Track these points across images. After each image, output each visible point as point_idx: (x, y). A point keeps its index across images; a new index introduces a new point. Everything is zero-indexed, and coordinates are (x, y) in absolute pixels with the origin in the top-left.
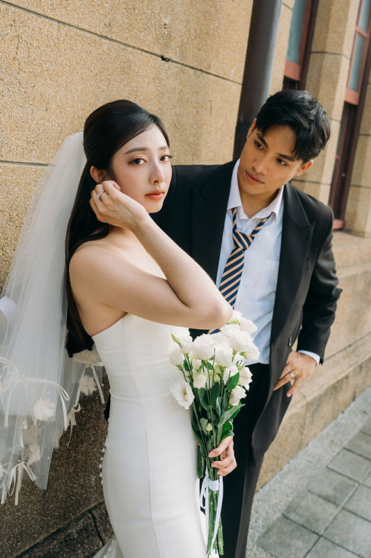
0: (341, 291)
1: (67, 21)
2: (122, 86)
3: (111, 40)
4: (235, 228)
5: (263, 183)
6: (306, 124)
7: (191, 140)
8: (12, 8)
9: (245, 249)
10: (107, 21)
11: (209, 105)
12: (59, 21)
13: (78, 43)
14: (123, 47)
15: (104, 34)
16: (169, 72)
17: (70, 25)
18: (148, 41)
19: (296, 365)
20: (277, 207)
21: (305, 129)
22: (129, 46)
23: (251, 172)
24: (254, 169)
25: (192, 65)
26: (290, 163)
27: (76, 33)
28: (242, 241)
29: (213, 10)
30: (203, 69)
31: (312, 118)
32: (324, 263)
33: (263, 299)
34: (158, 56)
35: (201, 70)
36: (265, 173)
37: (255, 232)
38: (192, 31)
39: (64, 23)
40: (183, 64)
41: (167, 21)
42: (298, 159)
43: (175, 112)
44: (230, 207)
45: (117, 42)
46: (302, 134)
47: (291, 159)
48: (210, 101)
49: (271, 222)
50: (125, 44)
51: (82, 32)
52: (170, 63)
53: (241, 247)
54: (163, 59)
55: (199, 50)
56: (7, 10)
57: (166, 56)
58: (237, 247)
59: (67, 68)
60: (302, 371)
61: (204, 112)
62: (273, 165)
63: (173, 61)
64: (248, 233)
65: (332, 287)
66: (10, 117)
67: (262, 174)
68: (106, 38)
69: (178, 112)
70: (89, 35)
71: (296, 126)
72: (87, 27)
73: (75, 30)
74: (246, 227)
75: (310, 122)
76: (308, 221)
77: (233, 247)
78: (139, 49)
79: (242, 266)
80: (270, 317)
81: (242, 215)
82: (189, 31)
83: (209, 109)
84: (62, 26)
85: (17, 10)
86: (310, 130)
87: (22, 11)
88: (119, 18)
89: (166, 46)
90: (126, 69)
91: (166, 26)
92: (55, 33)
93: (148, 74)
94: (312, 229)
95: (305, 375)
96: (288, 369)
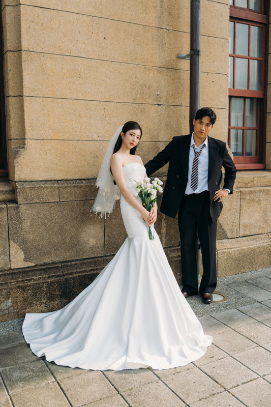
2: (142, 116)
3: (136, 103)
4: (194, 150)
7: (176, 129)
9: (198, 156)
10: (133, 98)
11: (184, 116)
12: (117, 102)
13: (124, 107)
14: (141, 104)
15: (133, 102)
16: (162, 109)
17: (121, 102)
18: (151, 101)
20: (206, 142)
22: (143, 104)
25: (172, 105)
27: (123, 104)
28: (197, 154)
29: (180, 85)
30: (178, 105)
33: (205, 171)
34: (156, 104)
37: (201, 151)
39: (119, 102)
40: (168, 105)
41: (158, 93)
44: (191, 144)
45: (138, 103)
49: (205, 148)
51: (125, 104)
54: (158, 105)
55: (175, 99)
61: (181, 119)
63: (163, 105)
64: (199, 151)
65: (232, 168)
69: (168, 121)
70: (127, 104)
72: (127, 102)
74: (198, 150)
77: (195, 156)
78: (147, 104)
79: (198, 161)
80: (207, 179)
81: (196, 147)
82: (169, 94)
83: (184, 118)
88: (138, 96)
89: (159, 101)
90: (143, 111)
91: (158, 95)
92: (116, 105)
93: (152, 111)
94: (218, 148)
95: (224, 196)
96: (219, 194)
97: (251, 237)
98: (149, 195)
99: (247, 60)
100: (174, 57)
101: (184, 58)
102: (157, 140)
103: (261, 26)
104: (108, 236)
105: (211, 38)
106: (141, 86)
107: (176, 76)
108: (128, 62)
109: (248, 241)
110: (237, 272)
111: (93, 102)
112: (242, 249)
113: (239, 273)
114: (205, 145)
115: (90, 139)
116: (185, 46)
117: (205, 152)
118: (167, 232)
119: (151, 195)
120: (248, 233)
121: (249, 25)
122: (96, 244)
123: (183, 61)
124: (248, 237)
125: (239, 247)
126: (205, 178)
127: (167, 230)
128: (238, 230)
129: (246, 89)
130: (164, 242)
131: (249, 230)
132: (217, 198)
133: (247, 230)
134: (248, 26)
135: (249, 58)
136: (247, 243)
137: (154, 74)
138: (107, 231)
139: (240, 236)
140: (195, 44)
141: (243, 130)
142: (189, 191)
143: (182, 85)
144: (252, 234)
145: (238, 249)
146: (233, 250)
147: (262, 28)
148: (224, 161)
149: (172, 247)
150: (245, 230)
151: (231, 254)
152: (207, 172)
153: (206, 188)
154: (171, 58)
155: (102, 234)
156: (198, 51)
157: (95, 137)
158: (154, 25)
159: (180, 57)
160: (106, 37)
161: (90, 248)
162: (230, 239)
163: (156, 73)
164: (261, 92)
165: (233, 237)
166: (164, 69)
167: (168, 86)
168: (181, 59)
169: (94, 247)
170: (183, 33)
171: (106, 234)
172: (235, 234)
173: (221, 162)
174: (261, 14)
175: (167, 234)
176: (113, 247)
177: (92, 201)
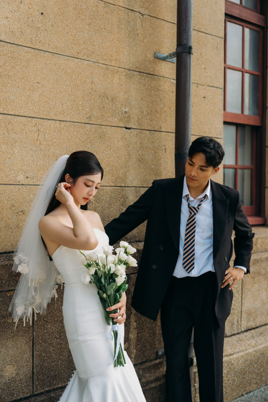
0: (254, 234)
1: (65, 120)
2: (101, 144)
3: (91, 124)
4: (189, 204)
5: (197, 180)
6: (209, 150)
7: (153, 167)
8: (35, 119)
9: (195, 214)
10: (88, 116)
11: (163, 148)
12: (60, 121)
13: (71, 128)
14: (99, 126)
15: (86, 122)
16: (132, 135)
17: (66, 121)
18: (115, 121)
19: (233, 273)
20: (208, 192)
21: (209, 152)
22: (103, 125)
23: (190, 176)
24: (191, 175)
25: (147, 129)
26: (206, 169)
27: (70, 124)
28: (193, 211)
29: (158, 100)
30: (156, 130)
31: (212, 147)
32: (239, 219)
34: (123, 127)
35: (155, 130)
36: (196, 175)
37: (199, 205)
38: (145, 112)
39: (63, 121)
40: (141, 129)
41: (126, 110)
42: (209, 166)
43: (139, 154)
44: (184, 194)
45: (95, 124)
46: (208, 155)
47: (206, 167)
48: (164, 145)
49: (206, 200)
50: (100, 125)
51: (73, 123)
52: (131, 130)
53: (193, 213)
54: (126, 128)
55: (151, 120)
56: (32, 120)
57: (128, 126)
58: (191, 213)
59: (66, 140)
60: (236, 276)
61: (160, 152)
62: (199, 171)
63: (134, 129)
64: (196, 206)
65: (247, 232)
66: (37, 165)
67: (194, 176)
68: (88, 124)
69: (140, 153)
70: (77, 124)
71: (204, 152)
72: (76, 121)
73: (69, 123)
74: (195, 204)
75: (211, 149)
76: (225, 197)
77: (190, 214)
78: (109, 126)
79: (195, 222)
80: (211, 250)
81: (191, 199)
82: (142, 112)
83: (164, 150)
84: (62, 122)
85: (37, 119)
86: (211, 152)
87: (39, 119)
88: (95, 113)
89: (128, 121)
90: (102, 136)
91: (126, 112)
92: (58, 126)
93: (117, 137)
94: (228, 201)
95: (238, 278)
96: (229, 276)
97: (257, 330)
98: (112, 277)
99: (241, 73)
100: (150, 56)
101: (164, 59)
102: (123, 185)
103: (257, 29)
104: (40, 356)
105: (202, 34)
106: (99, 96)
107: (152, 85)
108: (80, 56)
109: (253, 337)
110: (240, 393)
111: (19, 118)
112: (247, 354)
113: (244, 393)
114: (206, 195)
115: (11, 182)
116: (166, 41)
117: (207, 207)
118: (137, 337)
119: (117, 276)
120: (252, 324)
121: (243, 26)
122: (17, 374)
123: (163, 63)
124: (253, 331)
125: (243, 351)
126: (208, 248)
127: (137, 334)
128: (240, 322)
129: (240, 112)
130: (133, 356)
131: (254, 319)
132: (226, 284)
133: (252, 319)
134: (241, 27)
135: (243, 72)
136: (253, 343)
137: (120, 79)
138: (37, 347)
139: (243, 330)
140: (184, 37)
141: (236, 169)
142: (180, 272)
143: (161, 99)
144: (258, 324)
145: (241, 354)
146: (235, 356)
147: (258, 32)
148: (236, 221)
149: (145, 362)
150: (248, 320)
151: (232, 364)
152: (211, 240)
153: (210, 268)
154: (146, 57)
155: (28, 354)
156: (190, 48)
157: (21, 178)
158: (121, 4)
159: (157, 58)
160: (44, 12)
161: (5, 384)
162: (229, 336)
163: (123, 77)
164: (258, 118)
165: (233, 333)
166: (136, 73)
167: (142, 99)
168: (161, 61)
169: (12, 380)
170: (163, 22)
171: (35, 353)
172: (235, 327)
173: (232, 223)
174: (257, 13)
175: (138, 339)
176: (48, 377)
177: (12, 293)
